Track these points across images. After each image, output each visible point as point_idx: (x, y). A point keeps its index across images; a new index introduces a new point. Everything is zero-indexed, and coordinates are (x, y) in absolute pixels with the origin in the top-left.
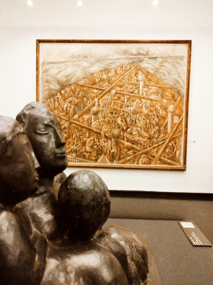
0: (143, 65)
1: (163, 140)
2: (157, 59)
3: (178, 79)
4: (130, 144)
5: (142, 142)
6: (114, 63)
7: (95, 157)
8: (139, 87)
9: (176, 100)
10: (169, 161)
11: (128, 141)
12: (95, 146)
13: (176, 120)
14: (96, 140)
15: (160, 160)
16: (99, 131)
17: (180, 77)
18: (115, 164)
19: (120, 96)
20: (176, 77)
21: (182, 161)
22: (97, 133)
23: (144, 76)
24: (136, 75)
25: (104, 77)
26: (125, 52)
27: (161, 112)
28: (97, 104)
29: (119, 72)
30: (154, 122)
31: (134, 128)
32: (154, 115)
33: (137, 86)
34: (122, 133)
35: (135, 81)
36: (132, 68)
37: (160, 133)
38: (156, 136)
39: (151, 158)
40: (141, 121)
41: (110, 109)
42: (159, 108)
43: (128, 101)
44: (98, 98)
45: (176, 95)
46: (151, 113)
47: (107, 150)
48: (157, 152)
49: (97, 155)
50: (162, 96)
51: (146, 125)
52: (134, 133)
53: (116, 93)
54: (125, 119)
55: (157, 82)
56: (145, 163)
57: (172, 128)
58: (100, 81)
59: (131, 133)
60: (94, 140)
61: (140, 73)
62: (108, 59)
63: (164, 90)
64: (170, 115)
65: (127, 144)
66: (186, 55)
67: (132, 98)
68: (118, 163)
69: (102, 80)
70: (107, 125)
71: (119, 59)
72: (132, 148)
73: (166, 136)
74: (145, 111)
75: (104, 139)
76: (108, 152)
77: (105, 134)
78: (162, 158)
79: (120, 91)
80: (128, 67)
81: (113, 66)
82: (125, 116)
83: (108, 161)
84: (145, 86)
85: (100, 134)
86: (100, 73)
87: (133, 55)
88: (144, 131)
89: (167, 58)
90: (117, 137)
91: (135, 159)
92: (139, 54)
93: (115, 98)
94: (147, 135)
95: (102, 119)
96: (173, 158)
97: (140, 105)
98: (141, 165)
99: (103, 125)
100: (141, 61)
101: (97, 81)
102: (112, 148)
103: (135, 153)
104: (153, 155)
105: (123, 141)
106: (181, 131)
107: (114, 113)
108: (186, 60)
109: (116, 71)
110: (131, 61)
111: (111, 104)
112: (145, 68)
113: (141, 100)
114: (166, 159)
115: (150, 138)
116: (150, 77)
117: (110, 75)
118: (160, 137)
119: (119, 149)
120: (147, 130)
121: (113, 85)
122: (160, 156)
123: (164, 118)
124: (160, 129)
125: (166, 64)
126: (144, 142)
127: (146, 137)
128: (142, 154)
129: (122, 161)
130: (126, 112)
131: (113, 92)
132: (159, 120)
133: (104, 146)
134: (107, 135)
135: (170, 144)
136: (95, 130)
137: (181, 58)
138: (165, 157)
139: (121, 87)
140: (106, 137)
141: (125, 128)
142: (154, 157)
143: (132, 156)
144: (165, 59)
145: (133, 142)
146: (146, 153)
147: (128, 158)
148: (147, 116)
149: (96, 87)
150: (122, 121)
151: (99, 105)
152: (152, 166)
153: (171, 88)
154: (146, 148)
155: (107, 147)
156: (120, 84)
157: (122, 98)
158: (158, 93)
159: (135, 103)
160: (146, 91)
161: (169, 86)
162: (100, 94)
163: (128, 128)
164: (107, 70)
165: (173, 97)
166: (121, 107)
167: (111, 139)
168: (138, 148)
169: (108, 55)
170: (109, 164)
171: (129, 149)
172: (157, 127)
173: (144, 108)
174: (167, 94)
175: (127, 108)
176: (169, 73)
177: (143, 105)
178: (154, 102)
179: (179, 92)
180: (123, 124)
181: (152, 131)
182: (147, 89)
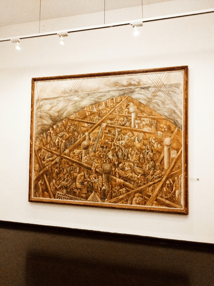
0: (135, 96)
1: (159, 177)
2: (150, 89)
3: (174, 108)
4: (122, 181)
5: (136, 179)
6: (105, 96)
7: (85, 194)
8: (130, 120)
9: (172, 132)
10: (167, 202)
11: (120, 177)
12: (86, 183)
13: (174, 154)
14: (86, 175)
15: (156, 200)
17: (176, 107)
18: (106, 203)
19: (111, 129)
20: (172, 107)
21: (182, 202)
22: (87, 168)
23: (135, 107)
24: (127, 106)
25: (95, 110)
26: (116, 84)
27: (155, 145)
28: (87, 138)
29: (110, 104)
30: (148, 157)
31: (127, 164)
32: (148, 150)
33: (128, 118)
34: (113, 169)
35: (127, 113)
36: (123, 99)
37: (155, 169)
38: (151, 172)
39: (146, 197)
40: (134, 156)
41: (100, 143)
42: (153, 141)
43: (119, 135)
44: (89, 132)
45: (173, 127)
46: (144, 147)
47: (97, 187)
48: (152, 191)
49: (88, 192)
50: (156, 128)
51: (139, 160)
52: (126, 168)
53: (107, 126)
54: (116, 153)
55: (151, 113)
56: (139, 204)
57: (169, 163)
58: (91, 115)
59: (123, 169)
60: (84, 175)
61: (131, 104)
62: (98, 92)
63: (158, 121)
64: (166, 149)
65: (119, 180)
66: (182, 82)
67: (123, 131)
68: (110, 202)
69: (92, 114)
70: (97, 160)
71: (109, 91)
72: (125, 186)
73: (163, 173)
74: (138, 145)
75: (94, 175)
76: (99, 189)
77: (96, 169)
78: (158, 198)
79: (111, 124)
80: (119, 99)
81: (104, 99)
82: (117, 150)
83: (99, 199)
84: (137, 117)
86: (90, 107)
87: (123, 86)
88: (137, 166)
89: (160, 87)
90: (108, 173)
91: (129, 198)
92: (130, 85)
93: (105, 131)
94: (140, 171)
95: (92, 154)
96: (172, 199)
97: (132, 138)
98: (134, 205)
99: (93, 159)
100: (132, 92)
101: (87, 114)
102: (103, 185)
103: (128, 191)
104: (148, 194)
105: (114, 178)
106: (180, 167)
107: (105, 147)
108: (182, 88)
109: (106, 104)
110: (122, 93)
111: (101, 138)
112: (137, 99)
113: (133, 133)
114: (163, 200)
115: (144, 175)
116: (142, 108)
117: (100, 108)
118: (156, 174)
119: (110, 186)
120: (141, 166)
121: (103, 118)
122: (157, 196)
123: (160, 152)
124: (155, 165)
125: (160, 93)
126: (138, 178)
127: (139, 173)
128: (136, 192)
129: (114, 199)
130: (117, 146)
131: (104, 125)
132: (154, 154)
133: (95, 182)
134: (97, 170)
135: (168, 182)
136: (86, 165)
137: (177, 86)
139: (111, 119)
140: (96, 172)
141: (116, 163)
142: (149, 196)
143: (125, 195)
145: (126, 179)
147: (121, 197)
148: (141, 150)
149: (86, 121)
150: (113, 155)
151: (90, 139)
152: (148, 206)
153: (167, 119)
154: (140, 186)
155: (98, 184)
156: (110, 116)
157: (113, 131)
158: (152, 125)
159: (127, 136)
160: (138, 124)
161: (163, 117)
162: (91, 127)
163: (120, 163)
164: (97, 103)
165: (169, 128)
166: (112, 141)
167: (102, 175)
168: (131, 186)
169: (99, 89)
170: (100, 203)
171: (122, 186)
172: (151, 163)
173: (137, 142)
174: (162, 125)
175: (118, 142)
176: (163, 103)
177: (135, 139)
178: (147, 135)
179: (176, 124)
180: (115, 159)
181: (147, 167)
182: (139, 121)
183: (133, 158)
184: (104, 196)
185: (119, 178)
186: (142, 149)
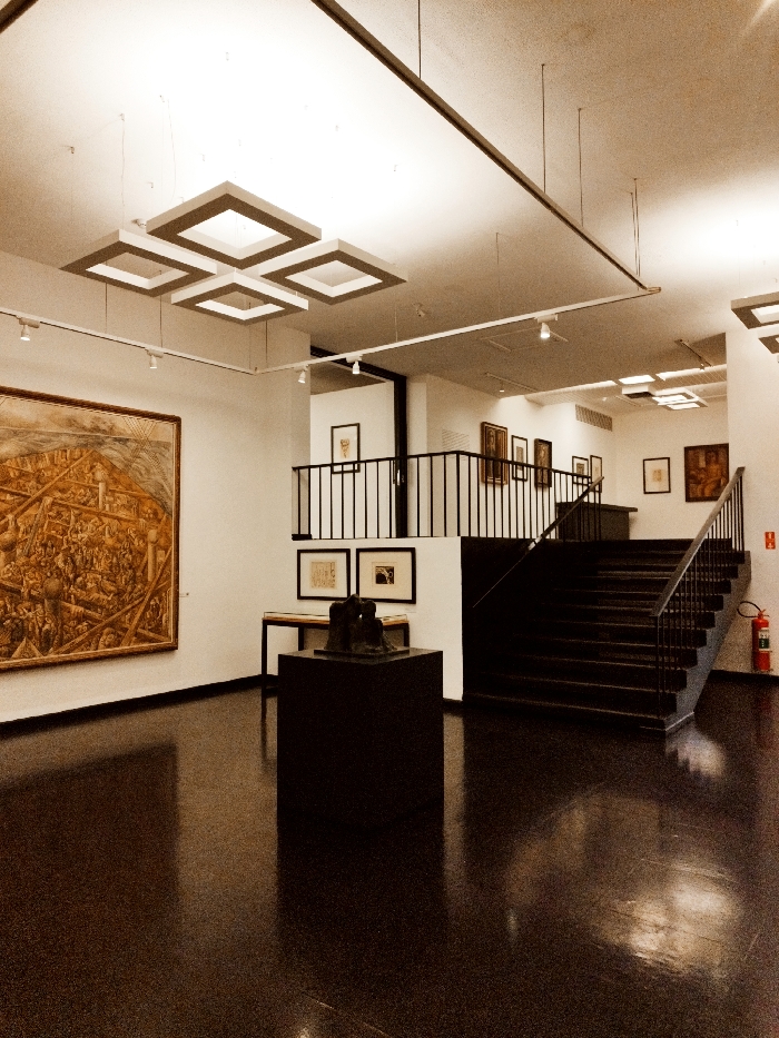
0: (106, 452)
1: (141, 596)
2: (129, 444)
3: (162, 481)
4: (81, 609)
5: (105, 603)
6: (50, 441)
7: (8, 645)
8: (97, 495)
9: (159, 521)
10: (152, 635)
11: (78, 602)
12: (8, 621)
13: (161, 558)
14: (9, 606)
15: (136, 634)
16: (15, 586)
17: (166, 480)
18: (52, 656)
19: (61, 509)
20: (159, 478)
21: (171, 632)
22: (11, 590)
23: (106, 472)
24: (91, 468)
25: (29, 468)
26: (71, 422)
27: (136, 543)
28: (11, 526)
29: (60, 460)
30: (124, 562)
31: (90, 576)
32: (125, 549)
33: (93, 490)
34: (66, 588)
35: (91, 481)
36: (85, 455)
37: (135, 582)
38: (129, 589)
39: (120, 633)
40: (103, 561)
41: (40, 537)
43: (76, 521)
44: (15, 512)
45: (160, 511)
46: (119, 545)
47: (34, 627)
48: (130, 620)
49: (12, 640)
50: (138, 512)
51: (111, 568)
52: (89, 585)
53: (53, 504)
55: (129, 487)
56: (109, 646)
57: (154, 571)
58: (19, 477)
59: (83, 587)
60: (5, 606)
61: (99, 466)
62: (36, 432)
63: (140, 500)
64: (150, 547)
65: (76, 609)
66: (173, 441)
67: (84, 515)
68: (58, 653)
69: (23, 474)
70: (34, 572)
71: (58, 434)
72: (85, 617)
73: (146, 588)
74: (110, 542)
75: (27, 604)
76: (37, 631)
77: (29, 591)
78: (140, 630)
79: (62, 499)
80: (77, 453)
81: (48, 447)
82: (72, 551)
83: (37, 652)
84: (108, 491)
85: (19, 592)
86: (18, 460)
87: (84, 428)
88: (108, 580)
89: (143, 443)
90: (57, 599)
91: (93, 638)
92: (97, 429)
93: (51, 513)
94: (113, 588)
95: (22, 560)
96: (158, 629)
97: (100, 529)
98: (102, 650)
99: (25, 571)
100: (100, 444)
101: (12, 475)
102: (44, 623)
103: (92, 626)
104: (123, 625)
105: (68, 605)
106: (169, 576)
107: (49, 544)
108: (173, 450)
109: (52, 459)
110: (82, 441)
111: (42, 527)
112: (109, 458)
113: (101, 520)
114: (146, 632)
115: (119, 594)
116: (115, 475)
117: (41, 465)
118: (136, 590)
119: (60, 622)
120: (112, 578)
121: (47, 486)
122: (136, 628)
123: (142, 554)
124: (135, 576)
125: (143, 454)
126: (108, 601)
127: (110, 592)
128: (104, 628)
129: (67, 646)
130: (74, 543)
131: (48, 500)
132: (133, 557)
133: (27, 619)
134: (34, 593)
135: (152, 603)
136: (8, 584)
137: (166, 446)
138: (144, 628)
139: (63, 491)
140: (31, 598)
141: (71, 576)
142: (125, 630)
143: (87, 634)
144: (142, 443)
145: (88, 605)
146: (111, 625)
147: (78, 640)
148: (113, 550)
149: (10, 489)
150: (65, 562)
151: (17, 529)
152: (124, 648)
153: (152, 497)
154: (113, 614)
155: (34, 621)
156: (61, 485)
157: (65, 515)
158: (131, 506)
159: (90, 525)
160: (109, 502)
161: (147, 495)
162: (20, 504)
163: (79, 576)
164: (33, 454)
165: (155, 513)
166: (64, 533)
167: (43, 603)
168: (97, 616)
169: (37, 424)
170: (39, 658)
171: (80, 619)
172: (130, 571)
174: (146, 509)
176: (148, 471)
177: (104, 529)
178: (124, 525)
179: (164, 507)
180: (68, 569)
182: (112, 499)
183: (101, 566)
184: (46, 643)
185: (76, 604)
186: (115, 549)
